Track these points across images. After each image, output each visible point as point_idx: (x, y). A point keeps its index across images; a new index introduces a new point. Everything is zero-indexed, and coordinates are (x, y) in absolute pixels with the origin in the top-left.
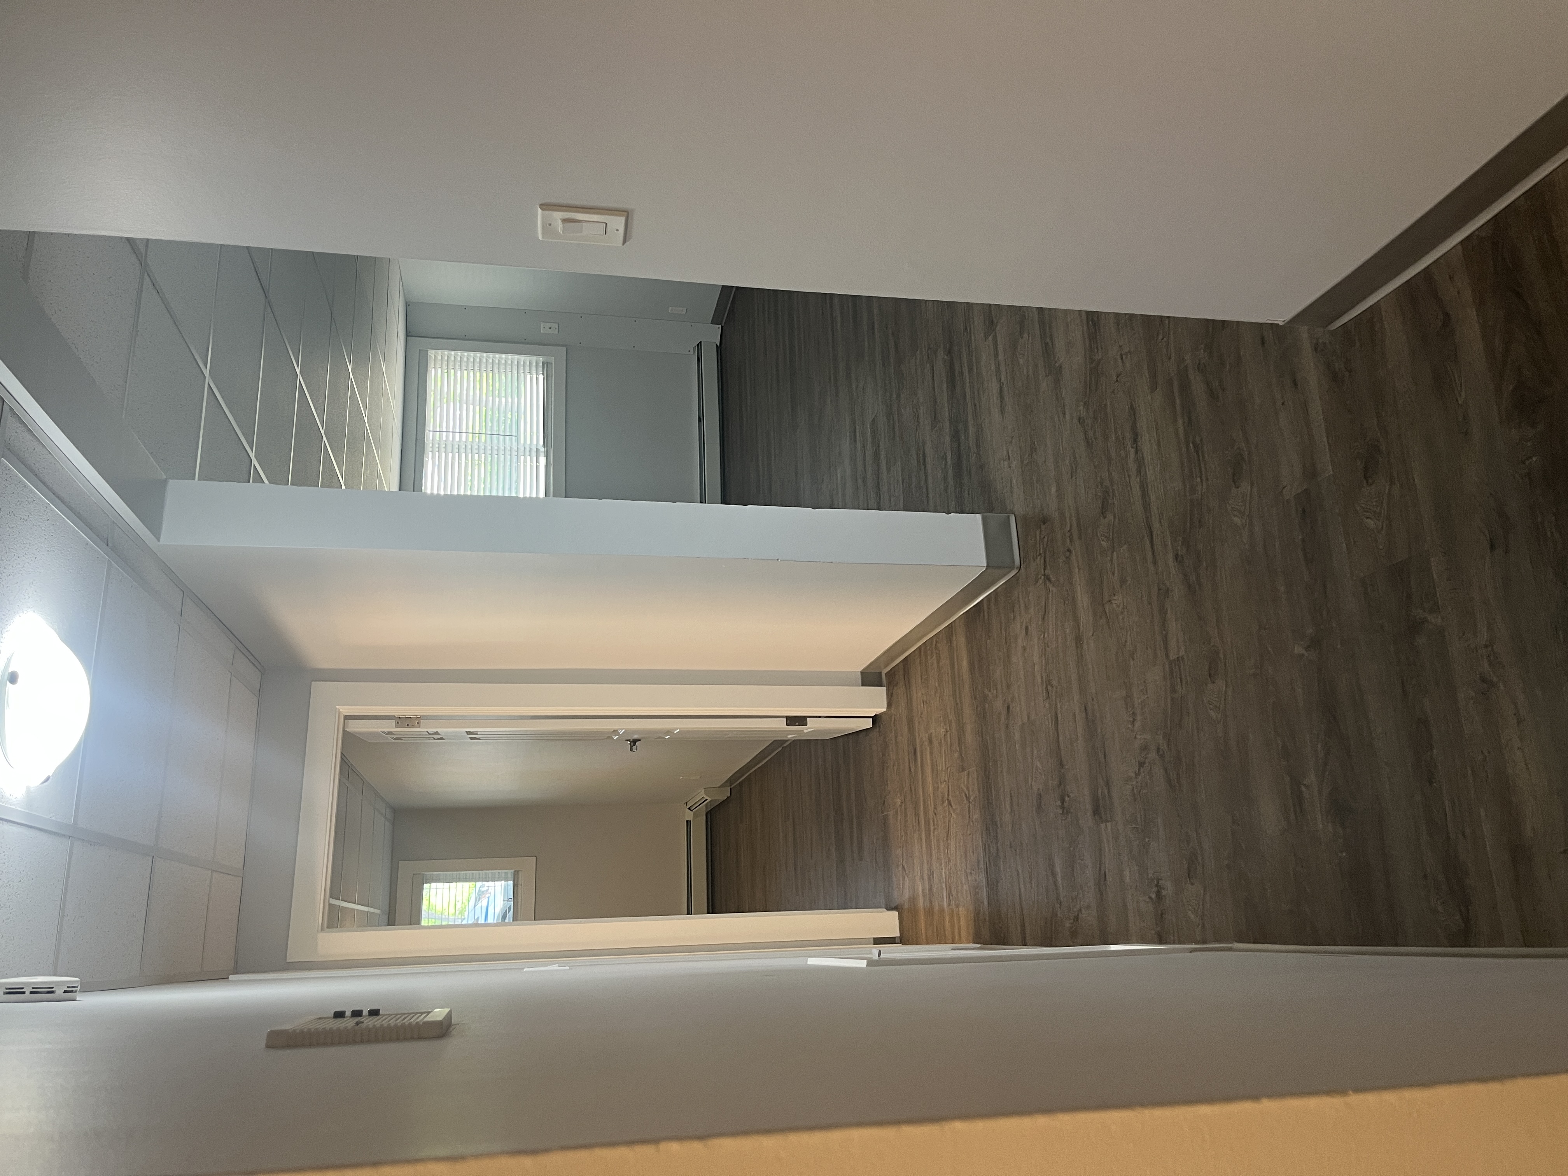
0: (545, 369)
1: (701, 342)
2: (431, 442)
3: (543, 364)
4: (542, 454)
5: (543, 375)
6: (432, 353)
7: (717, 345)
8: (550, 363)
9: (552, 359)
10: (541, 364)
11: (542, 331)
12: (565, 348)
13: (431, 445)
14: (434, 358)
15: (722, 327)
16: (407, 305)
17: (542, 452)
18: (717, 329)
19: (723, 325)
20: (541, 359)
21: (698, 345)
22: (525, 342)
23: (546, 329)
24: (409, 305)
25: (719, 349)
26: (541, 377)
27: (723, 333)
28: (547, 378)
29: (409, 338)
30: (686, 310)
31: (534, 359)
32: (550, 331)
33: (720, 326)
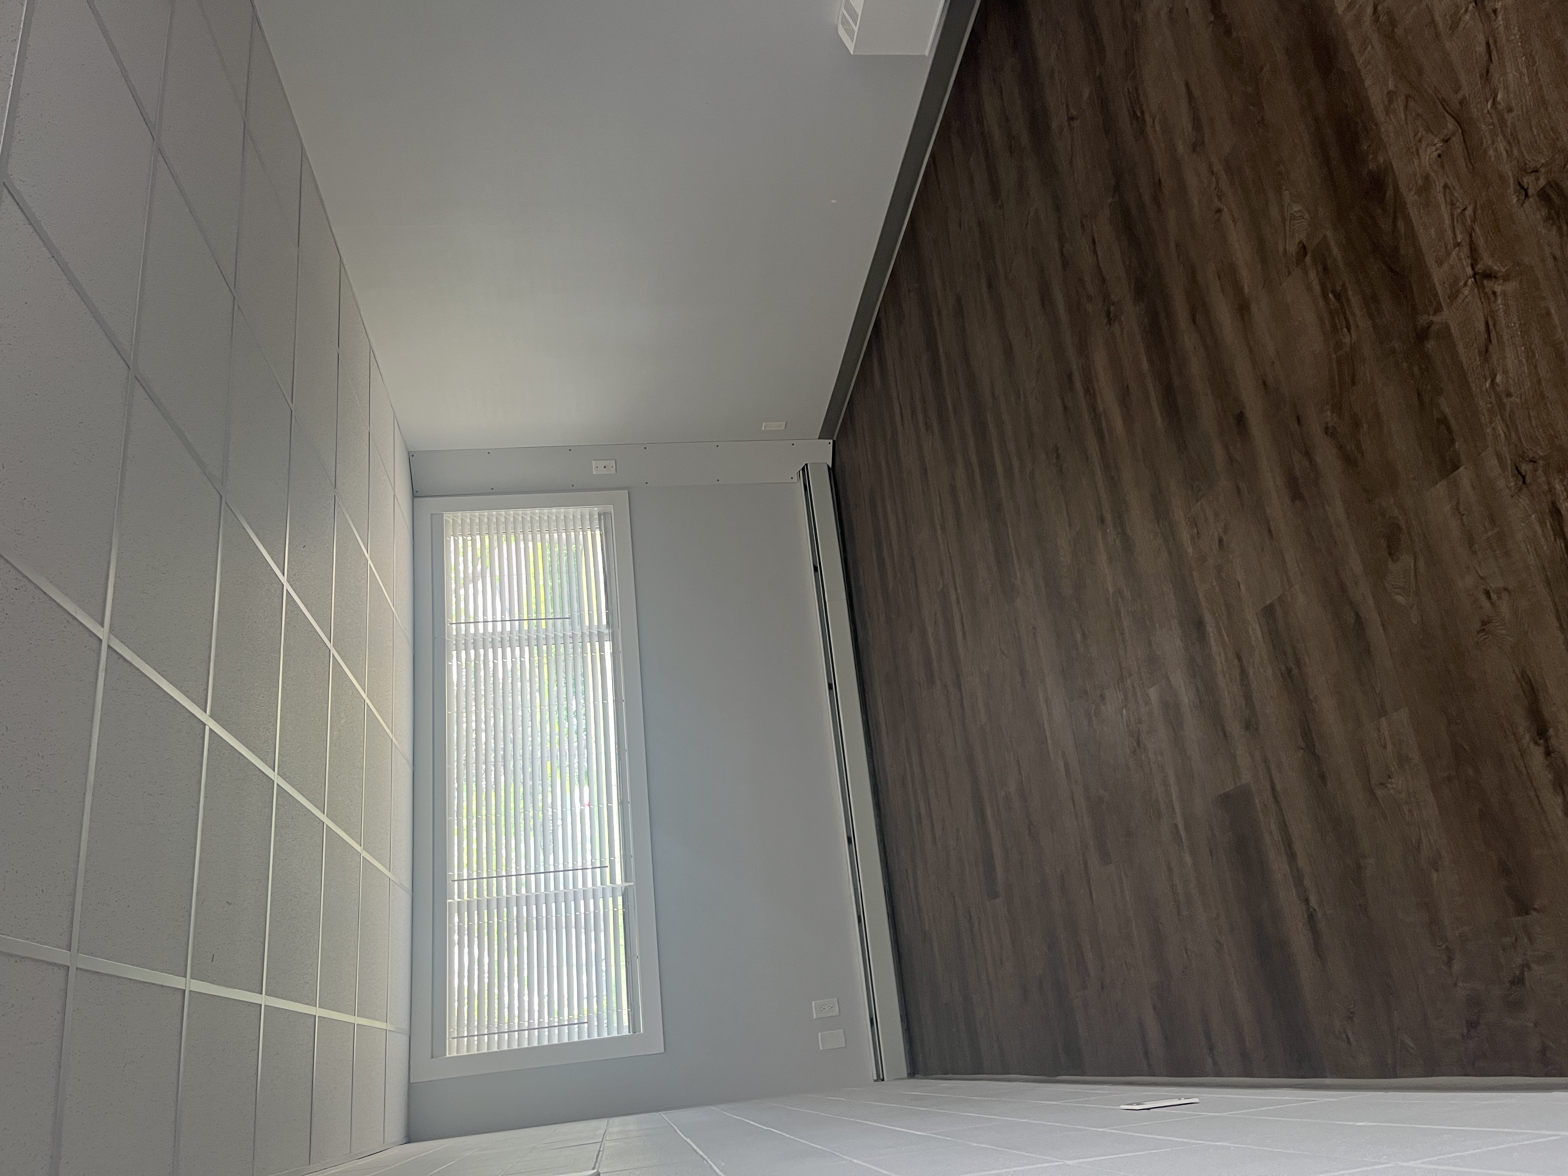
0: (603, 521)
1: (807, 465)
2: (454, 637)
3: (599, 515)
4: (607, 637)
5: (600, 530)
6: (448, 517)
7: (828, 467)
8: (608, 513)
9: (610, 508)
10: (596, 516)
11: (594, 473)
12: (627, 491)
13: (454, 642)
14: (451, 522)
15: (834, 442)
16: (411, 457)
17: (606, 634)
18: (828, 445)
19: (835, 439)
20: (596, 509)
21: (803, 469)
22: (573, 489)
23: (598, 468)
24: (413, 456)
25: (832, 471)
26: (598, 532)
27: (836, 448)
28: (606, 535)
29: (415, 500)
30: (786, 424)
31: (586, 510)
32: (604, 472)
33: (831, 441)
